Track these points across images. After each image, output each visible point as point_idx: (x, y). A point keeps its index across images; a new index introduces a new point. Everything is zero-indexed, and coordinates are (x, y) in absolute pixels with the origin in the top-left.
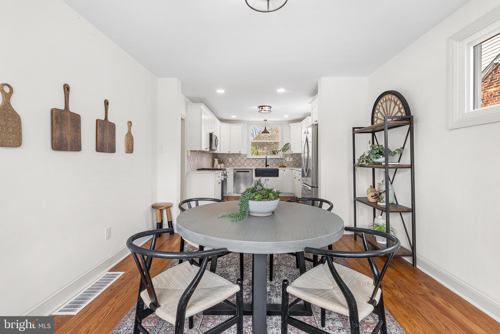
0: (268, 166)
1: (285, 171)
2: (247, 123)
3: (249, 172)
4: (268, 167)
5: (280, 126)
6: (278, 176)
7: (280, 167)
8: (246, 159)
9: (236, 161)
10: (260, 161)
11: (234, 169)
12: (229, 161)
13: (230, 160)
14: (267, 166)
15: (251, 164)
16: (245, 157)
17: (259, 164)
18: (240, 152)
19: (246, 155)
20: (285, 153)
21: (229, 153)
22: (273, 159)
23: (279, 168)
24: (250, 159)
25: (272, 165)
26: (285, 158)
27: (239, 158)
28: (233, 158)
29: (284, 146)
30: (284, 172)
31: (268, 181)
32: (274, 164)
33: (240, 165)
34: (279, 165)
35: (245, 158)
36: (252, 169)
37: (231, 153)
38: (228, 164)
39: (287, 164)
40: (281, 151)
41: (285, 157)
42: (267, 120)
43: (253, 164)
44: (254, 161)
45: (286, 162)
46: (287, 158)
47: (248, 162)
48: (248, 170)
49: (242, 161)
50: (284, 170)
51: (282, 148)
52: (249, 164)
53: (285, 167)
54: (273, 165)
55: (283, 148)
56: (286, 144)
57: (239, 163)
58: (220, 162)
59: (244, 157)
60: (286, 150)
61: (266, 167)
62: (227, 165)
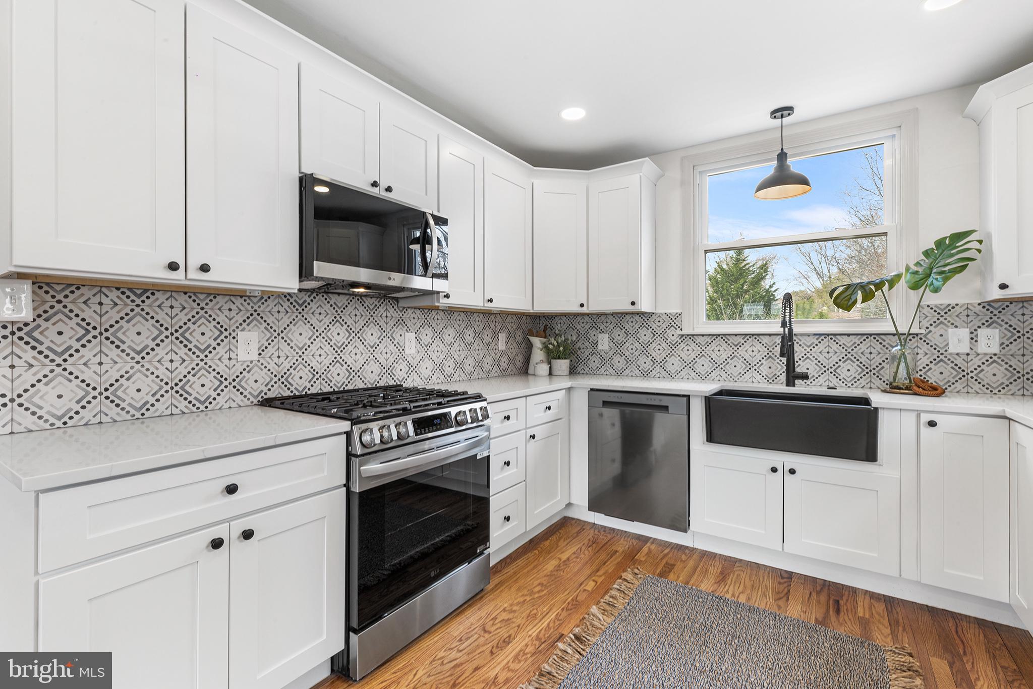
0: (805, 377)
1: (932, 424)
2: (682, 159)
3: (666, 408)
4: (800, 388)
5: (894, 132)
6: (870, 454)
7: (894, 388)
8: (675, 339)
9: (631, 346)
10: (753, 351)
11: (592, 390)
12: (600, 347)
13: (604, 342)
14: (792, 376)
15: (704, 365)
16: (670, 332)
17: (749, 366)
18: (633, 303)
19: (674, 320)
20: (931, 299)
21: (584, 310)
22: (843, 340)
23: (877, 399)
24: (699, 340)
25: (835, 374)
26: (937, 331)
27: (642, 332)
28: (617, 332)
29: (927, 253)
30: (926, 431)
31: (788, 477)
32: (848, 370)
33: (647, 366)
34: (887, 374)
35: (673, 335)
36: (688, 397)
37: (594, 307)
38: (594, 362)
39: (948, 370)
40: (902, 285)
41: (937, 323)
42: (790, 109)
43: (716, 365)
44: (721, 352)
45: (941, 356)
46: (951, 331)
47: (688, 352)
48: (665, 401)
49: (658, 350)
50: (925, 418)
51: (908, 268)
52: (690, 365)
53: (935, 391)
54: (843, 372)
55: (918, 264)
56: (939, 243)
57: (642, 359)
58: (552, 355)
59: (670, 326)
60: (946, 280)
61: (790, 382)
62: (593, 365)
